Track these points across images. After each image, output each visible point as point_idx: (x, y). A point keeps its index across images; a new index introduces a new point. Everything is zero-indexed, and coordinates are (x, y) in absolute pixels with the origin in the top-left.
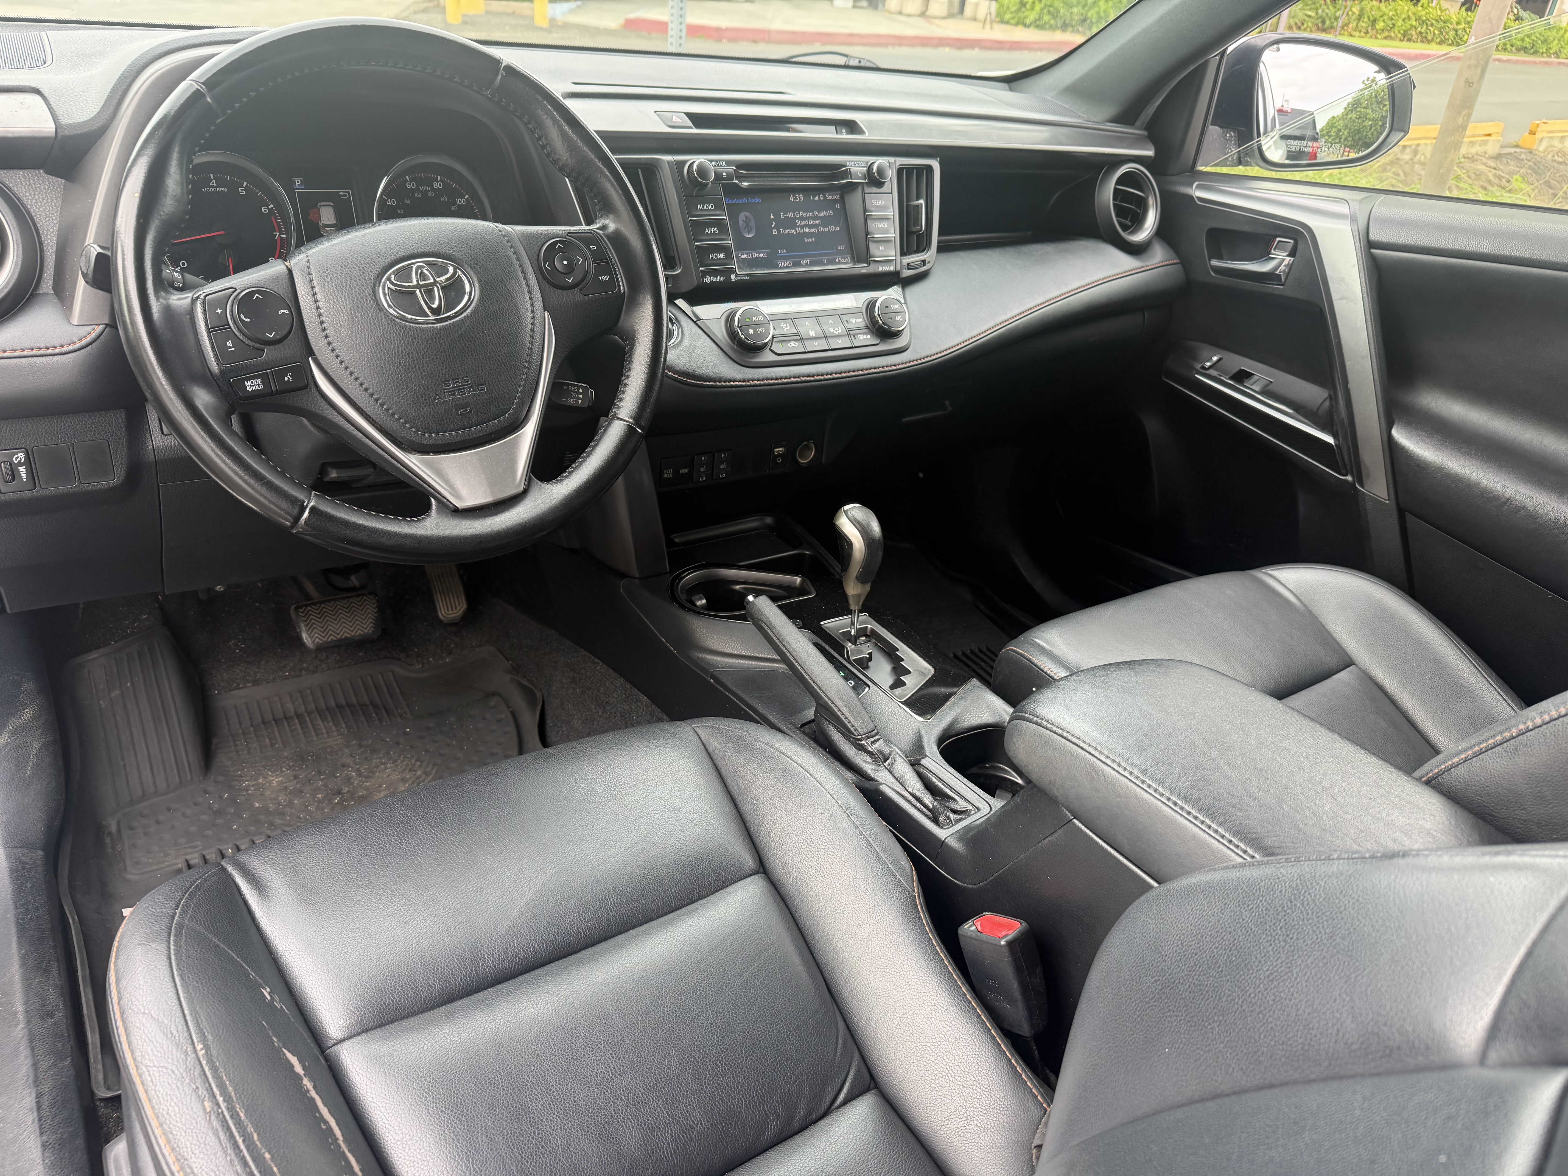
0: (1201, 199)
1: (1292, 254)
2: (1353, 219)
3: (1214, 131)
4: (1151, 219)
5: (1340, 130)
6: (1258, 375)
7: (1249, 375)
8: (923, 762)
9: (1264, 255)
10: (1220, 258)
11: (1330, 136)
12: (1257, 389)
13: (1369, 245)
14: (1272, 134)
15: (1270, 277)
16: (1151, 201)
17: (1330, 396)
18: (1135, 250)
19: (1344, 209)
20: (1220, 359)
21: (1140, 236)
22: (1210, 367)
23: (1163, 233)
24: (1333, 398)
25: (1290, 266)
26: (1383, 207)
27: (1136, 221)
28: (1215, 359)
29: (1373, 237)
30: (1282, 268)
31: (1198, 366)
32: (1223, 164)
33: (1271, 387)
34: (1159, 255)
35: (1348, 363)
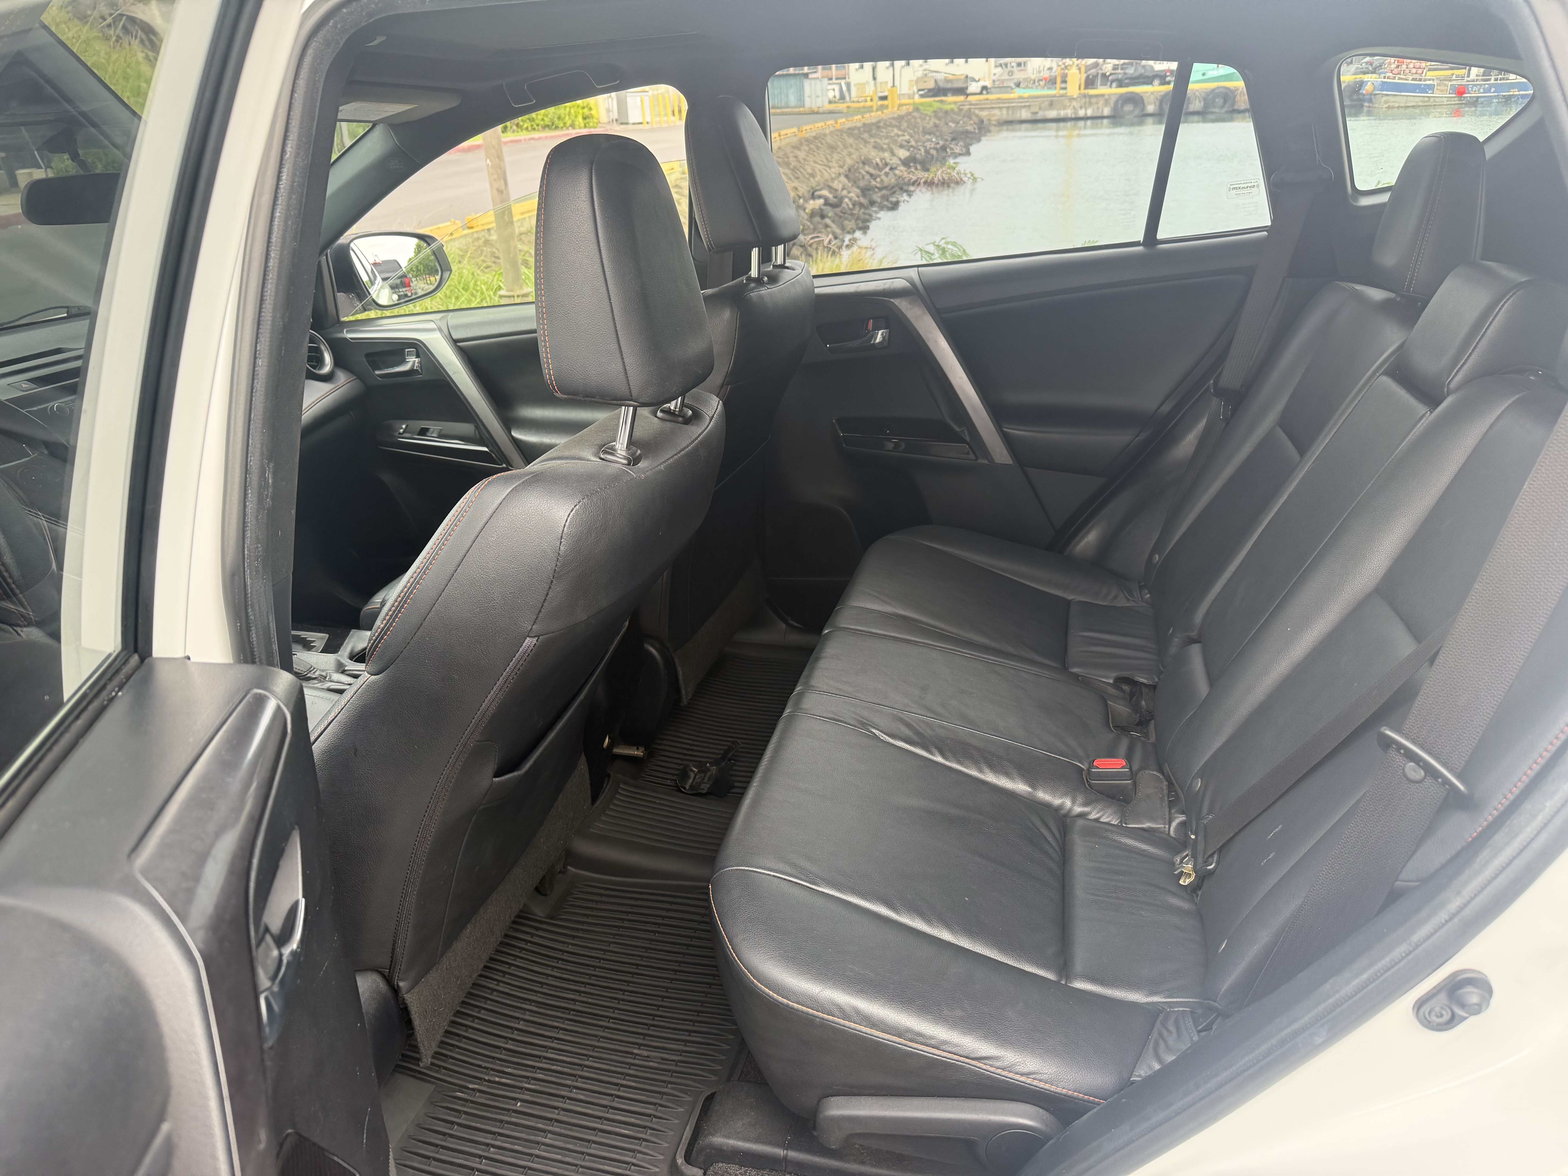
0: (351, 338)
1: (418, 356)
2: (440, 330)
3: (340, 296)
4: (328, 358)
5: (417, 266)
6: (432, 428)
7: (427, 430)
8: (346, 668)
9: (403, 361)
10: (380, 369)
11: (413, 271)
12: (435, 435)
13: (455, 342)
14: (377, 282)
15: (412, 372)
16: (323, 347)
17: (476, 427)
18: (327, 378)
19: (432, 325)
20: (407, 426)
21: (327, 369)
22: (404, 432)
23: (338, 363)
24: (477, 427)
25: (420, 363)
26: (454, 319)
27: (320, 362)
28: (404, 426)
29: (455, 337)
30: (416, 364)
31: (397, 434)
32: (356, 313)
33: (443, 432)
34: (342, 377)
35: (474, 406)
